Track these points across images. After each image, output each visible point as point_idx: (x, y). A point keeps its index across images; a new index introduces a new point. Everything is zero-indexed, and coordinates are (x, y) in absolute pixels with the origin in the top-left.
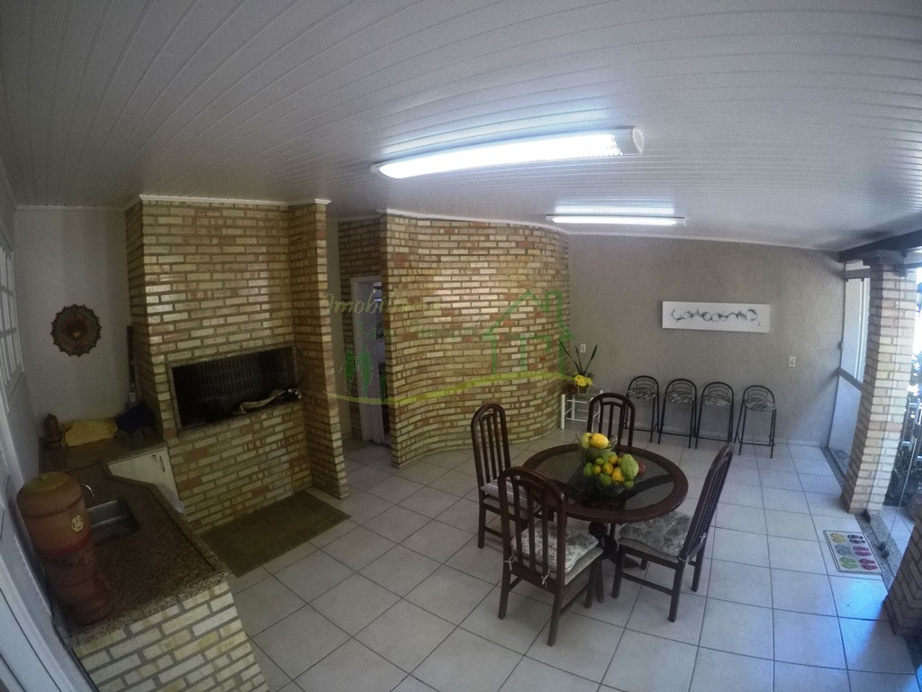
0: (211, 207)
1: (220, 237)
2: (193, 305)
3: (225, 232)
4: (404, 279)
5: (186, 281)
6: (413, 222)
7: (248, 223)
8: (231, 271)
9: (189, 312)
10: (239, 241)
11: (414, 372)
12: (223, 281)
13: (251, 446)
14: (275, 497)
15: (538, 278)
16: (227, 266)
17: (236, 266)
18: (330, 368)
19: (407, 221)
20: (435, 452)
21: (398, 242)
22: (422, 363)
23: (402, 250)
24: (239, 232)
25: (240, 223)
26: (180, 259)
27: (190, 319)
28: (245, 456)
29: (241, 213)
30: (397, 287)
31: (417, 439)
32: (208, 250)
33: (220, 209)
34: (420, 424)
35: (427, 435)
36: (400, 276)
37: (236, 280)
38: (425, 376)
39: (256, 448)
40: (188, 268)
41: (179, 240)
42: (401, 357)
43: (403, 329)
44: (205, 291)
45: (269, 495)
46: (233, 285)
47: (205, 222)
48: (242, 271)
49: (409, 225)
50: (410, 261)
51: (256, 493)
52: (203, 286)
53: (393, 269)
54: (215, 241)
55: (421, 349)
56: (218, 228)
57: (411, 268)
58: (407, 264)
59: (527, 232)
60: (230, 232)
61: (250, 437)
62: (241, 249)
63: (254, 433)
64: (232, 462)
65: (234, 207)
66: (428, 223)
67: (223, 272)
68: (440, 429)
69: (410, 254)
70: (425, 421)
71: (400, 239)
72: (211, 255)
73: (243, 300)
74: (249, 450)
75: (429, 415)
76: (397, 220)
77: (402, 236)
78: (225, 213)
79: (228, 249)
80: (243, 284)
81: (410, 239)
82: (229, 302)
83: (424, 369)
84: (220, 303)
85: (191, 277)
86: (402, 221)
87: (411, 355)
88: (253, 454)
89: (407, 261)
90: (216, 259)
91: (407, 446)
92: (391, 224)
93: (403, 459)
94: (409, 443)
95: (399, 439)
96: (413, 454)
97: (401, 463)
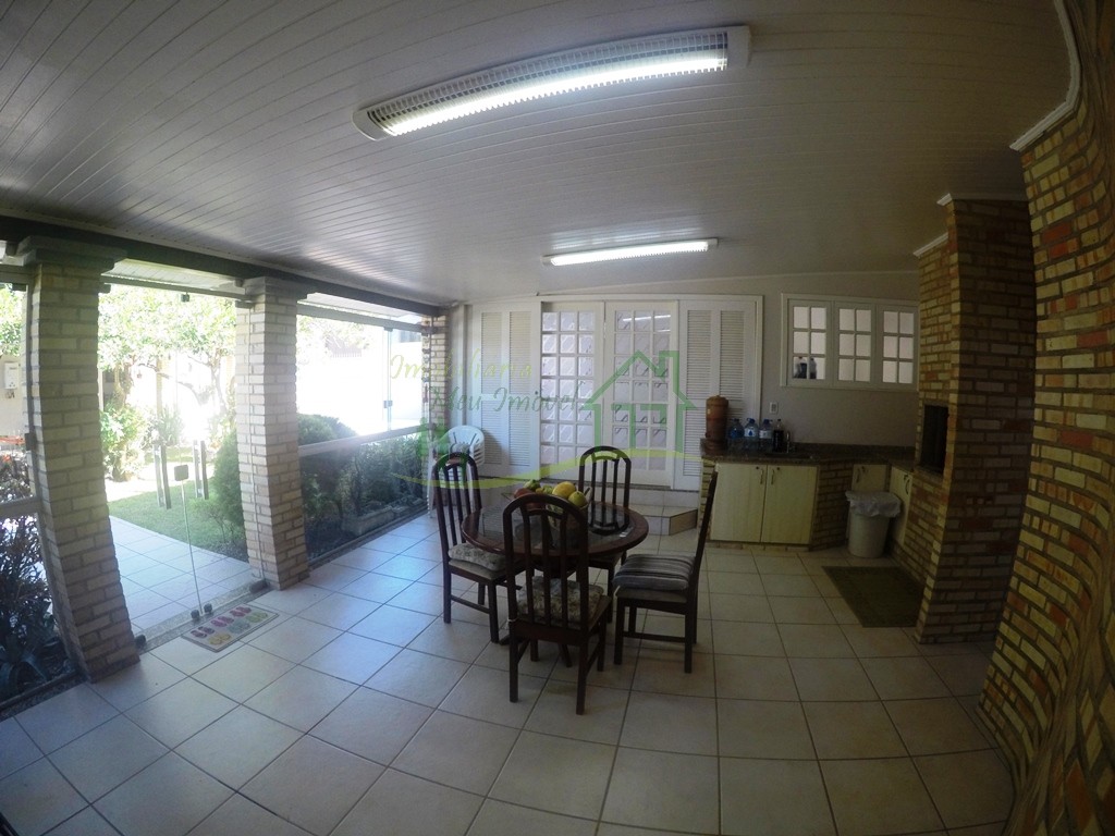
4: (1068, 285)
11: (1066, 536)
21: (1049, 199)
23: (1060, 215)
30: (1054, 308)
31: (1017, 703)
34: (1032, 676)
36: (1059, 279)
42: (1047, 481)
43: (1060, 413)
50: (1080, 234)
53: (1043, 267)
57: (1083, 250)
58: (1072, 245)
71: (1051, 189)
76: (1039, 151)
77: (1055, 179)
86: (1048, 145)
87: (1069, 488)
89: (1072, 235)
91: (999, 689)
92: (1029, 168)
93: (988, 704)
94: (1005, 688)
95: (996, 657)
96: (1001, 722)
97: (982, 706)
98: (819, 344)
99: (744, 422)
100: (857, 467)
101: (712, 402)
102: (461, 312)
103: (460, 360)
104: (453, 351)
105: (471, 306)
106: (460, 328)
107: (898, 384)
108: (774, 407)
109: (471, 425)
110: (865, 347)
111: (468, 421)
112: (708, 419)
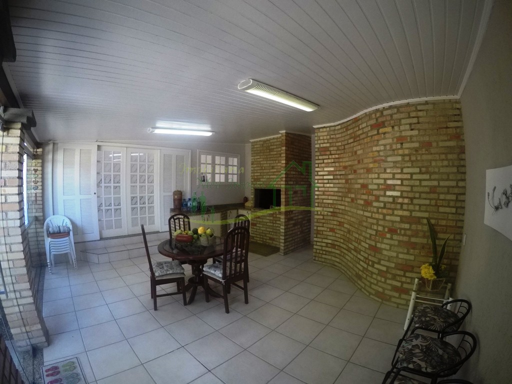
0: (267, 140)
1: (269, 149)
2: (262, 171)
3: (271, 147)
4: (326, 161)
5: (260, 164)
6: (333, 128)
7: (278, 143)
8: (272, 160)
9: (260, 173)
10: (275, 150)
11: (329, 214)
12: (270, 164)
13: (272, 222)
14: (276, 244)
15: (391, 153)
16: (271, 159)
17: (273, 159)
18: (283, 198)
19: (328, 129)
20: (336, 267)
21: (322, 141)
22: (335, 210)
23: (325, 145)
24: (275, 147)
25: (275, 144)
26: (259, 157)
27: (260, 175)
28: (270, 224)
29: (275, 140)
31: (327, 253)
32: (266, 154)
33: (270, 139)
34: (329, 245)
35: (334, 255)
36: (324, 159)
37: (273, 163)
38: (336, 218)
39: (273, 223)
40: (261, 160)
41: (259, 152)
42: (321, 203)
44: (265, 167)
45: (274, 242)
46: (273, 165)
47: (265, 145)
48: (276, 160)
49: (330, 131)
50: (331, 151)
51: (271, 239)
52: (264, 165)
53: (318, 156)
54: (268, 151)
55: (335, 202)
56: (269, 146)
57: (331, 154)
58: (328, 153)
59: (378, 115)
60: (273, 147)
61: (272, 218)
62: (275, 153)
63: (274, 217)
64: (265, 224)
65: (274, 139)
66: (339, 127)
67: (270, 161)
68: (340, 255)
69: (330, 147)
70: (333, 246)
71: (323, 139)
72: (267, 155)
73: (275, 170)
74: (271, 223)
75: (336, 243)
76: (321, 130)
77: (325, 138)
78: (271, 141)
79: (272, 153)
80: (276, 165)
81: (330, 139)
82: (271, 171)
83: (336, 214)
84: (268, 171)
85: (261, 162)
86: (325, 130)
87: (328, 204)
88: (272, 224)
89: (328, 151)
90: (268, 157)
91: (320, 253)
92: (317, 133)
93: (317, 259)
94: (321, 252)
95: (315, 247)
96: (323, 260)
97: (315, 260)
98: (209, 169)
99: (187, 200)
100: (228, 212)
101: (175, 193)
102: (51, 147)
103: (50, 176)
104: (46, 171)
105: (57, 144)
106: (50, 157)
107: (233, 182)
108: (195, 193)
109: (58, 214)
110: (223, 170)
111: (55, 212)
112: (174, 200)
